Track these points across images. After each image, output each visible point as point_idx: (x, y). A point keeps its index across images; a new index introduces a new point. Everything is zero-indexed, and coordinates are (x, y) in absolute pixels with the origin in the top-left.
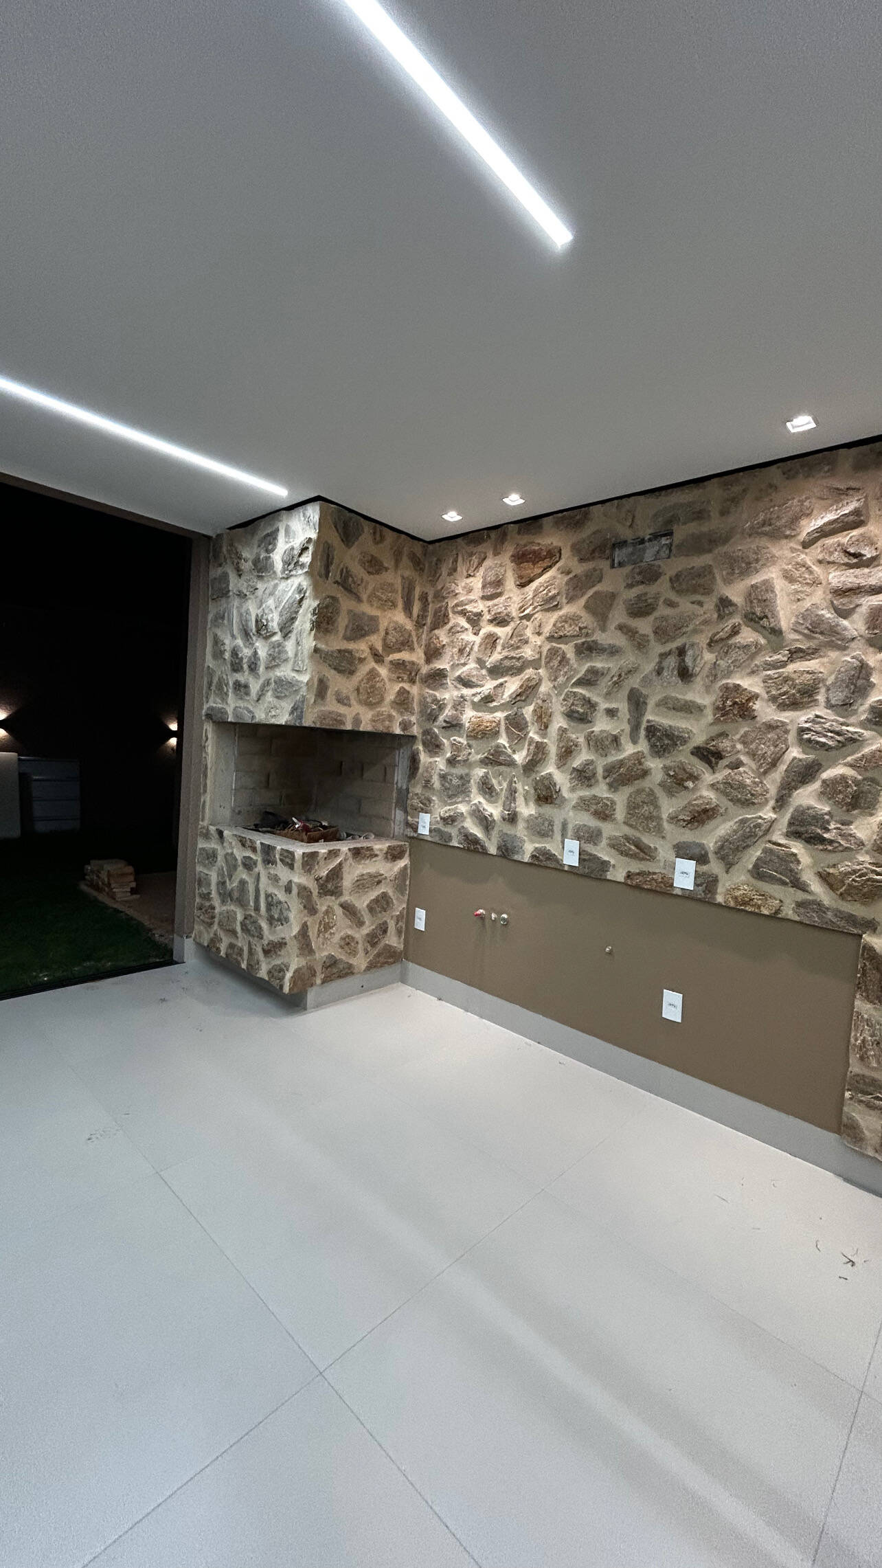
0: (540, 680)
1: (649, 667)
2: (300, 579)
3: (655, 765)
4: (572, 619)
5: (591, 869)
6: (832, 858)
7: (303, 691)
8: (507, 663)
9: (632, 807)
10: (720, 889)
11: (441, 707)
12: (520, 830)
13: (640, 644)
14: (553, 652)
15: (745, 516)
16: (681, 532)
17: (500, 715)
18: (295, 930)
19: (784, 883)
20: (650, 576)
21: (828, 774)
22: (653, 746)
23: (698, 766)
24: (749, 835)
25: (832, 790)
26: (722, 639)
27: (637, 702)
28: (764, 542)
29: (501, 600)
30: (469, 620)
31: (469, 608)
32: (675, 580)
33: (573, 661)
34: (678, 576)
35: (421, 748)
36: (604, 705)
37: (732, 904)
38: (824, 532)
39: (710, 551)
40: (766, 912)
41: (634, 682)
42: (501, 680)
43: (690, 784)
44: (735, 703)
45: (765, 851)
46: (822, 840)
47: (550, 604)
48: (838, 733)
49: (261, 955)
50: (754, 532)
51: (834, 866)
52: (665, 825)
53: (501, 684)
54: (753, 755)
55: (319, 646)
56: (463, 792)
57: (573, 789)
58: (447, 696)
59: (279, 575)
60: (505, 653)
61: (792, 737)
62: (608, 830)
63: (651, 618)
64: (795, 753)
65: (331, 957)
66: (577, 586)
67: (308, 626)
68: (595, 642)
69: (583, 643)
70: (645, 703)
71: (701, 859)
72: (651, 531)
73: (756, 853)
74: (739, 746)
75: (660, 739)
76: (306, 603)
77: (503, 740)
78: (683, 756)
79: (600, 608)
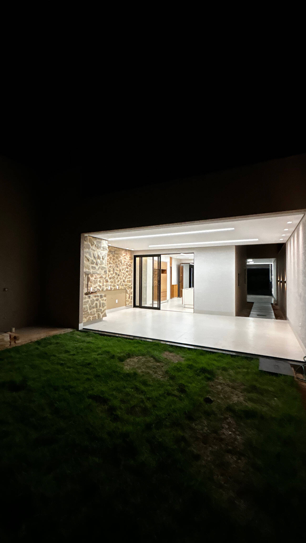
1: (115, 266)
2: (106, 252)
9: (114, 281)
12: (104, 286)
15: (120, 252)
19: (123, 286)
22: (115, 274)
24: (121, 282)
25: (125, 277)
26: (119, 264)
27: (114, 270)
28: (121, 255)
32: (116, 257)
37: (120, 289)
38: (124, 256)
39: (118, 255)
43: (118, 278)
44: (120, 270)
49: (101, 314)
51: (125, 284)
52: (116, 283)
54: (121, 275)
56: (97, 283)
57: (109, 280)
61: (123, 273)
62: (112, 284)
63: (115, 261)
68: (110, 262)
71: (118, 285)
72: (114, 251)
79: (110, 258)
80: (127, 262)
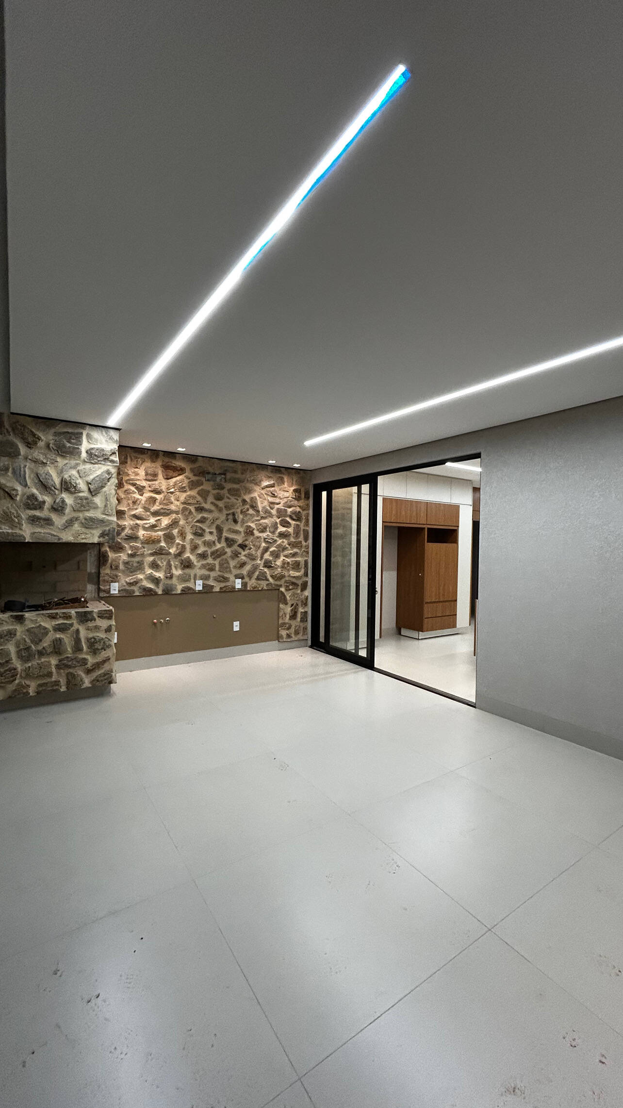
0: (180, 519)
1: (223, 518)
3: (228, 550)
4: (194, 497)
5: (207, 589)
6: (273, 571)
8: (162, 511)
9: (221, 565)
10: (248, 586)
11: (123, 529)
12: (174, 581)
13: (220, 510)
14: (184, 509)
15: (248, 475)
16: (229, 476)
17: (161, 533)
19: (264, 580)
20: (221, 487)
21: (272, 549)
22: (227, 544)
23: (240, 550)
24: (255, 568)
25: (272, 553)
26: (244, 512)
27: (219, 530)
28: (253, 485)
29: (157, 482)
30: (137, 488)
31: (138, 483)
32: (229, 490)
33: (194, 513)
34: (230, 489)
35: (108, 549)
36: (208, 530)
37: (252, 589)
38: (267, 487)
39: (239, 484)
40: (260, 589)
41: (218, 522)
42: (158, 518)
43: (239, 555)
44: (250, 531)
45: (260, 572)
46: (271, 567)
47: (182, 490)
48: (273, 539)
49: (83, 675)
50: (251, 482)
51: (274, 573)
52: (232, 569)
53: (159, 520)
54: (254, 545)
56: (139, 569)
57: (198, 562)
58: (126, 523)
60: (161, 506)
61: (262, 540)
62: (213, 574)
63: (223, 501)
64: (264, 544)
66: (193, 485)
68: (203, 507)
69: (198, 507)
70: (223, 530)
71: (242, 578)
72: (219, 472)
73: (257, 573)
74: (251, 543)
75: (230, 542)
77: (163, 544)
78: (235, 547)
79: (204, 494)
80: (280, 505)
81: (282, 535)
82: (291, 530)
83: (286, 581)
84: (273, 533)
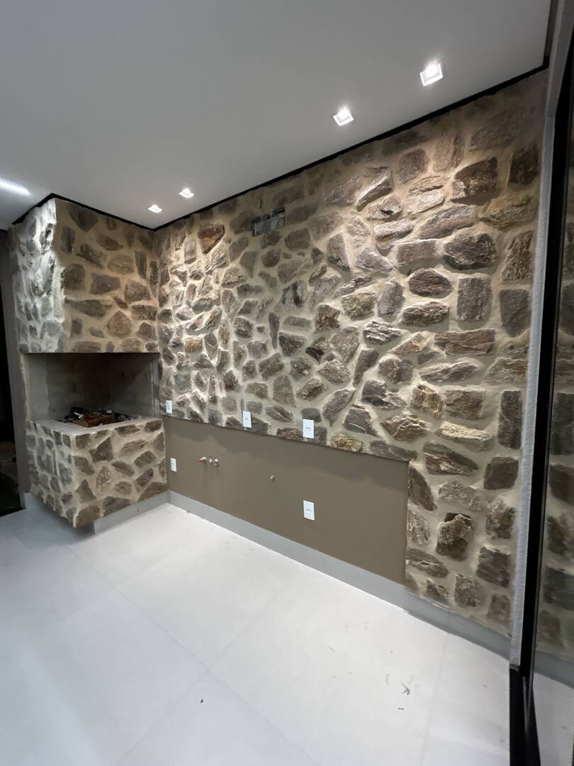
0: (221, 312)
1: (278, 299)
2: (50, 254)
3: (286, 361)
4: (234, 271)
5: (259, 429)
6: (388, 414)
7: (62, 329)
8: (203, 303)
9: (277, 389)
10: (329, 437)
11: (170, 334)
12: (219, 407)
13: (272, 284)
14: (226, 293)
15: (324, 193)
16: (289, 208)
17: (202, 336)
18: (77, 486)
19: (363, 432)
20: (274, 239)
21: (383, 359)
22: (284, 349)
23: (310, 360)
24: (342, 401)
25: (385, 369)
26: (316, 277)
27: (274, 322)
28: (335, 209)
29: (195, 263)
30: (180, 277)
31: (178, 270)
32: (288, 240)
33: (237, 299)
34: (289, 237)
35: (163, 360)
36: (256, 325)
37: (336, 446)
38: (369, 199)
39: (306, 219)
40: (354, 450)
41: (271, 309)
42: (201, 314)
43: (306, 372)
44: (327, 318)
45: (351, 411)
46: (382, 403)
47: (222, 263)
48: (386, 332)
49: (61, 503)
50: (330, 203)
51: (390, 419)
52: (295, 398)
53: (201, 317)
54: (340, 350)
55: (69, 298)
56: (187, 386)
57: (244, 380)
58: (173, 326)
59: (41, 252)
60: (200, 297)
61: (361, 337)
62: (266, 404)
63: (276, 267)
64: (363, 347)
65: (109, 498)
66: (236, 249)
67: (59, 285)
68: (248, 285)
69: (241, 286)
70: (278, 322)
71: (317, 419)
72: (272, 210)
73: (345, 414)
74: (332, 346)
75: (287, 344)
76: (56, 269)
77: (205, 352)
78: (302, 355)
79: (248, 263)
80: (411, 236)
81: (415, 320)
82: (449, 302)
83: (428, 448)
84: (389, 315)
